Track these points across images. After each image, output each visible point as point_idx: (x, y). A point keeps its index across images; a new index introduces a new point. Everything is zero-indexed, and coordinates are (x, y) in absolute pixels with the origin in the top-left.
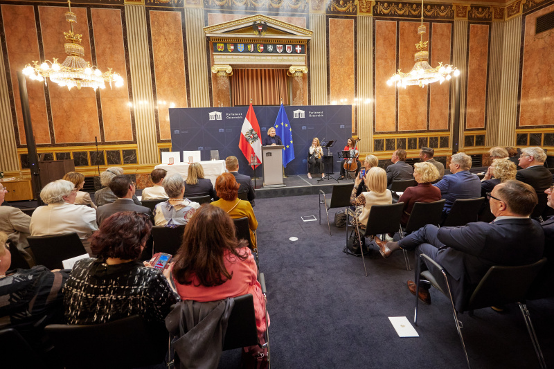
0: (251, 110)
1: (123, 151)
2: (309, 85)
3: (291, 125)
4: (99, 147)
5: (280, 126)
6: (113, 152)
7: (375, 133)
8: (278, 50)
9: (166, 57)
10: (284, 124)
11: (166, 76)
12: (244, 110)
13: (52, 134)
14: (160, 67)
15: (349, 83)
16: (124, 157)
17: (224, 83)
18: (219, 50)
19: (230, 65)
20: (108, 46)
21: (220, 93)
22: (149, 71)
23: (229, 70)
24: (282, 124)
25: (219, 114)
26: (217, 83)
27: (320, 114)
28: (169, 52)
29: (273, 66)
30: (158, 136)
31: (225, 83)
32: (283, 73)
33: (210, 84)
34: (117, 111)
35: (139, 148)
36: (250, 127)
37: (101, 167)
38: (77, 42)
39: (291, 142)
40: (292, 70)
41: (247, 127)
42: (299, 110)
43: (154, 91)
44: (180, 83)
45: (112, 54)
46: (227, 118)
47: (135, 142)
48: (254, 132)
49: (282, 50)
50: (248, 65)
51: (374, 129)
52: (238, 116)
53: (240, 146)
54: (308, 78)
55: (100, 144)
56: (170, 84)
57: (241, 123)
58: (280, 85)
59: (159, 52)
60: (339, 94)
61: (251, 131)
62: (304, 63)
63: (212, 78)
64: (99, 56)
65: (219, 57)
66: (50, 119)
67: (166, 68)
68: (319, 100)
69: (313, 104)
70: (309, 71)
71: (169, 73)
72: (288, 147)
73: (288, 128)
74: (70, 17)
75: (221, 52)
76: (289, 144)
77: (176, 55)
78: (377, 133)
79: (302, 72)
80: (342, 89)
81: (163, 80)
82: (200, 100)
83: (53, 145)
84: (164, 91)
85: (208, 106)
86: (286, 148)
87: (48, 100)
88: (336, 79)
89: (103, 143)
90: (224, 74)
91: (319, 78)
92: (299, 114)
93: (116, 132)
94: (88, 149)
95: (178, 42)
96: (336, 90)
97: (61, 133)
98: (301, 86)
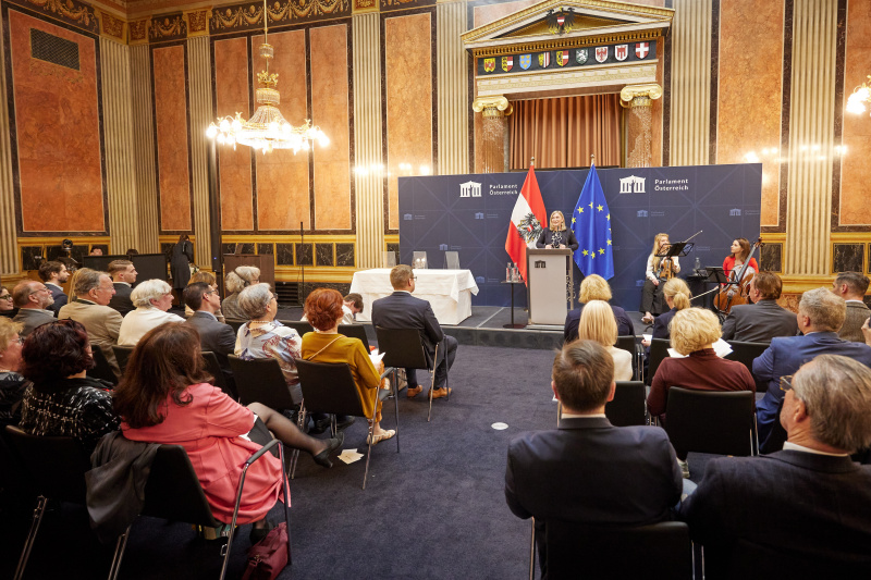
0: (531, 181)
1: (337, 245)
2: (667, 124)
3: (611, 208)
4: (306, 237)
5: (587, 209)
6: (324, 245)
7: (836, 228)
8: (598, 58)
9: (404, 91)
10: (595, 205)
11: (403, 123)
12: (518, 179)
13: (255, 217)
14: (396, 109)
15: (768, 111)
16: (338, 254)
17: (494, 128)
18: (487, 70)
19: (505, 95)
20: (328, 82)
21: (486, 145)
22: (379, 116)
23: (503, 104)
24: (591, 205)
25: (477, 186)
26: (482, 131)
27: (681, 185)
28: (410, 83)
29: (590, 89)
30: (386, 222)
31: (495, 130)
32: (609, 103)
33: (471, 132)
34: (333, 183)
35: (357, 240)
36: (528, 211)
37: (306, 269)
38: (271, 86)
39: (609, 242)
40: (626, 95)
41: (521, 211)
42: (633, 177)
43: (385, 150)
44: (423, 134)
45: (331, 94)
46: (491, 193)
47: (353, 232)
48: (535, 221)
49: (605, 58)
50: (542, 93)
51: (835, 219)
52: (507, 189)
53: (507, 247)
54: (663, 108)
55: (308, 233)
56: (408, 136)
57: (512, 201)
58: (603, 127)
59: (395, 84)
60: (740, 136)
61: (530, 219)
62: (653, 79)
63: (473, 121)
64: (315, 99)
65: (487, 82)
66: (255, 194)
67: (403, 110)
68: (689, 152)
69: (674, 163)
70: (667, 93)
71: (408, 117)
72: (601, 251)
73: (603, 214)
74: (267, 51)
75: (490, 73)
76: (604, 246)
77: (419, 87)
78: (843, 229)
79: (648, 97)
80: (748, 127)
81: (398, 128)
82: (453, 163)
83: (256, 232)
84: (399, 148)
85: (465, 171)
86: (597, 253)
87: (254, 168)
88: (734, 106)
89: (313, 232)
90: (495, 113)
91: (691, 106)
92: (631, 184)
93: (330, 214)
94: (294, 240)
95: (423, 64)
96: (732, 131)
97: (265, 215)
98: (645, 126)
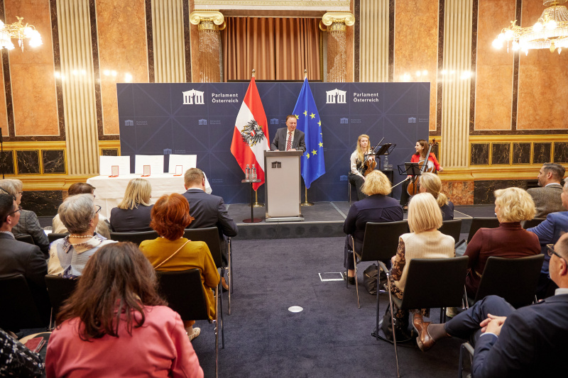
0: (252, 90)
1: (44, 152)
2: (357, 47)
3: (322, 116)
4: (5, 144)
5: (302, 117)
6: (28, 153)
7: (473, 133)
10: (309, 113)
11: (115, 29)
12: (240, 87)
14: (106, 15)
15: (429, 43)
16: (45, 161)
17: (210, 42)
19: (221, 11)
21: (203, 58)
22: (87, 20)
23: (219, 19)
24: (306, 113)
25: (200, 94)
26: (199, 43)
27: (373, 98)
29: (294, 13)
30: (100, 128)
31: (212, 43)
33: (187, 43)
34: (34, 86)
36: (251, 117)
39: (321, 145)
40: (327, 20)
41: (245, 117)
42: (336, 90)
43: (95, 55)
44: (137, 42)
46: (213, 100)
47: (62, 137)
48: (257, 126)
50: (252, 12)
51: (472, 125)
52: (230, 98)
53: (233, 150)
54: (355, 33)
55: (7, 139)
56: (120, 43)
57: (235, 110)
58: (306, 46)
60: (410, 61)
61: (252, 125)
62: (348, 9)
63: (189, 33)
67: (114, 16)
68: (375, 72)
69: (363, 80)
70: (357, 22)
71: (120, 23)
72: (314, 152)
73: (316, 120)
76: (317, 148)
78: (477, 133)
79: (344, 23)
80: (416, 54)
81: (111, 34)
82: (170, 72)
84: (111, 54)
85: (183, 80)
86: (311, 154)
88: (406, 36)
89: (13, 138)
90: (211, 27)
91: (374, 33)
92: (335, 96)
93: (32, 121)
96: (404, 56)
98: (342, 48)
